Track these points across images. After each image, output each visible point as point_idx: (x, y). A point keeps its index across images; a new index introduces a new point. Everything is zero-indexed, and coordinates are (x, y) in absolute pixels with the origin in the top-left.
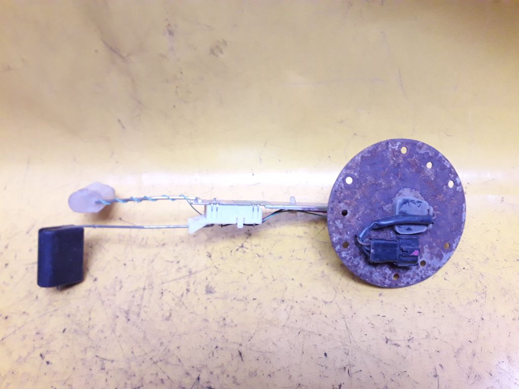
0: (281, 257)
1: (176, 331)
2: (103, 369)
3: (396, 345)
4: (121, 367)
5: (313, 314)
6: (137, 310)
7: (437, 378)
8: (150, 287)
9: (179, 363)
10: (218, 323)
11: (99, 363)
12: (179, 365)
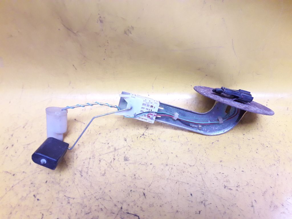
0: (165, 141)
1: (108, 182)
2: (69, 203)
3: (230, 189)
4: (79, 202)
5: (184, 172)
6: (86, 170)
7: (253, 207)
8: (93, 157)
9: (111, 200)
10: (132, 177)
11: (67, 199)
12: (110, 201)
